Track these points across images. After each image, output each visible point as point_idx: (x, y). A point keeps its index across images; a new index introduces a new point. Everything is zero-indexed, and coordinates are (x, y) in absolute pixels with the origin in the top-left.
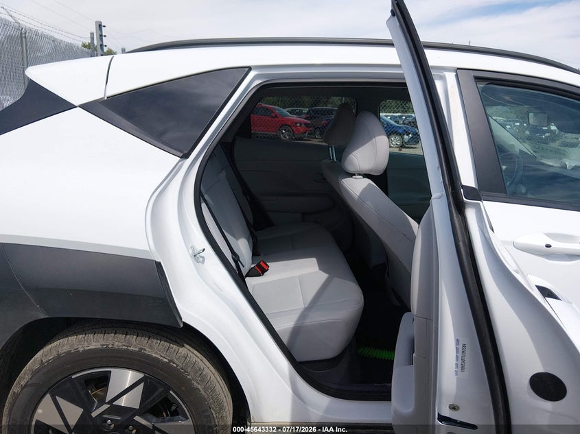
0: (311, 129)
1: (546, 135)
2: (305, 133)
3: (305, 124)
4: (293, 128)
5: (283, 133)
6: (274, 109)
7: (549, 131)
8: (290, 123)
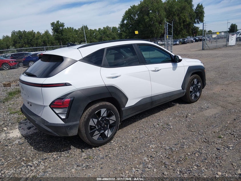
4: (9, 64)
5: (5, 67)
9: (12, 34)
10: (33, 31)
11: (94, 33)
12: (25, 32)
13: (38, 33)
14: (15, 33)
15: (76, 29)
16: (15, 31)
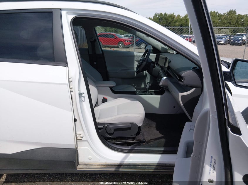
0: (132, 43)
1: (240, 41)
2: (130, 45)
3: (130, 41)
4: (124, 43)
5: (120, 45)
6: (116, 35)
7: (242, 40)
8: (123, 41)
9: (154, 16)
10: (174, 13)
11: (242, 18)
12: (166, 14)
13: (178, 16)
14: (157, 15)
15: (220, 14)
16: (158, 13)
